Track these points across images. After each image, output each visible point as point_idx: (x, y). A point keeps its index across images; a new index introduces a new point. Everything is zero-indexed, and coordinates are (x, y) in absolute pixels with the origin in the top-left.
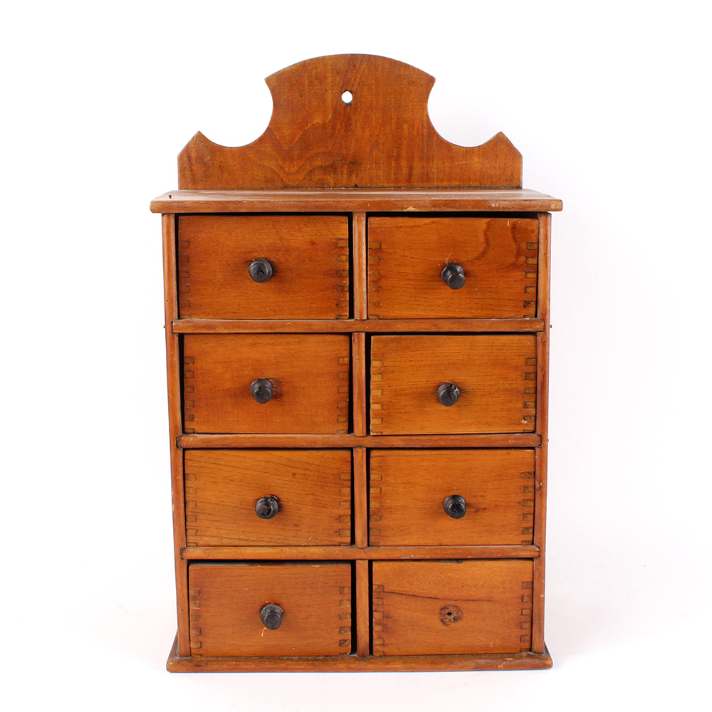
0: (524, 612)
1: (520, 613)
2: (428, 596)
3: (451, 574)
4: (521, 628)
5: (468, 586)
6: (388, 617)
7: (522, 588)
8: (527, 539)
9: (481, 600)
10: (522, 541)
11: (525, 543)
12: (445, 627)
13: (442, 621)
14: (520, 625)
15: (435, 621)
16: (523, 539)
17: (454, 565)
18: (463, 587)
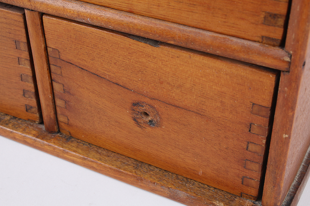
0: (252, 147)
1: (245, 147)
2: (114, 81)
3: (144, 60)
4: (245, 167)
5: (169, 83)
6: (69, 93)
7: (252, 112)
8: (272, 35)
9: (187, 109)
10: (262, 37)
11: (267, 40)
12: (138, 129)
13: (135, 119)
14: (244, 162)
15: (126, 118)
16: (265, 33)
17: (148, 48)
18: (162, 83)
